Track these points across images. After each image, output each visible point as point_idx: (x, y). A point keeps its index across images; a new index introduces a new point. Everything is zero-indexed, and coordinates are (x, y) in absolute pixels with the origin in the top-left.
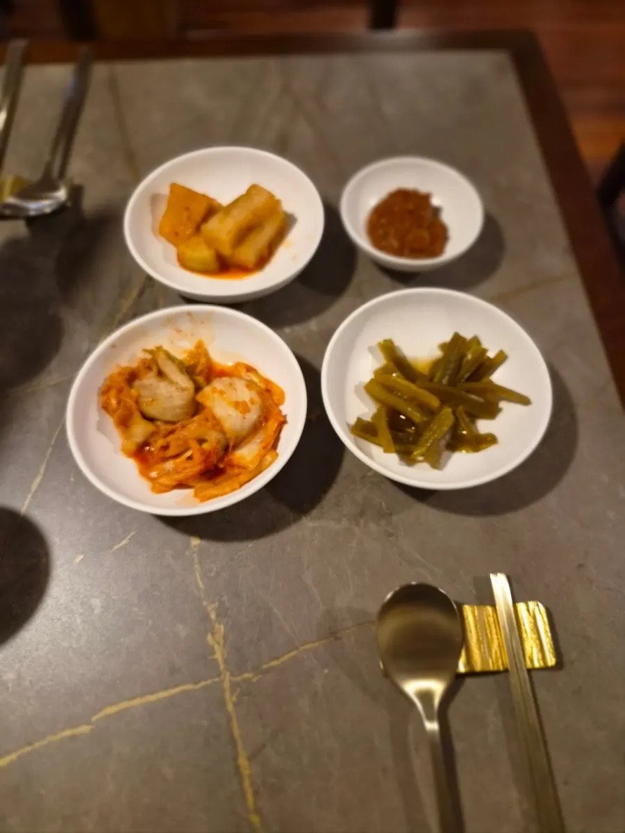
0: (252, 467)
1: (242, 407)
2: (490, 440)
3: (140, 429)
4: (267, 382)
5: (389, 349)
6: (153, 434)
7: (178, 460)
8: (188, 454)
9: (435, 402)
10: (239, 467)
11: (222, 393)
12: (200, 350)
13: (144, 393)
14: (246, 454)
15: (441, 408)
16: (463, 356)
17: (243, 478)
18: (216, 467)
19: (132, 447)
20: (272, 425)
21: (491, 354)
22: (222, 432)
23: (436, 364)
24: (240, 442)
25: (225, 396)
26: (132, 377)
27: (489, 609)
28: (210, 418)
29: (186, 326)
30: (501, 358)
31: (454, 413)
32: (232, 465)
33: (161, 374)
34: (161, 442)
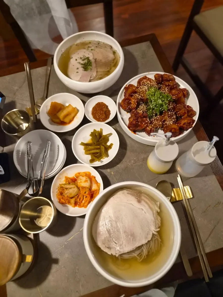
0: (98, 189)
1: (86, 181)
2: (112, 145)
3: (73, 201)
4: (84, 173)
5: (83, 144)
6: (76, 199)
7: (84, 199)
8: (85, 197)
9: (99, 147)
10: (95, 191)
11: (81, 182)
12: (67, 178)
13: (68, 194)
14: (94, 187)
15: (100, 147)
16: (96, 135)
17: (98, 192)
18: (92, 194)
19: (73, 205)
20: (93, 179)
21: (99, 130)
22: (87, 188)
23: (92, 139)
24: (91, 187)
25: (82, 182)
26: (61, 194)
27: (178, 188)
28: (83, 188)
29: (61, 177)
30: (101, 130)
31: (103, 146)
32: (93, 192)
33: (67, 189)
34: (78, 199)
